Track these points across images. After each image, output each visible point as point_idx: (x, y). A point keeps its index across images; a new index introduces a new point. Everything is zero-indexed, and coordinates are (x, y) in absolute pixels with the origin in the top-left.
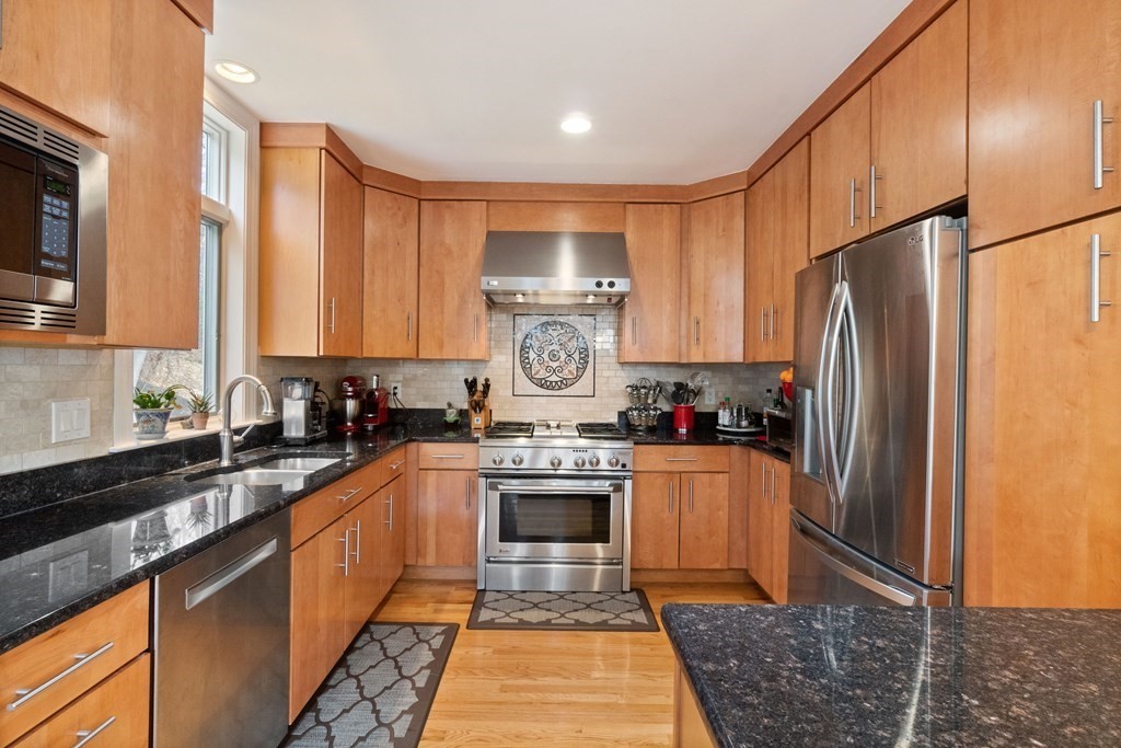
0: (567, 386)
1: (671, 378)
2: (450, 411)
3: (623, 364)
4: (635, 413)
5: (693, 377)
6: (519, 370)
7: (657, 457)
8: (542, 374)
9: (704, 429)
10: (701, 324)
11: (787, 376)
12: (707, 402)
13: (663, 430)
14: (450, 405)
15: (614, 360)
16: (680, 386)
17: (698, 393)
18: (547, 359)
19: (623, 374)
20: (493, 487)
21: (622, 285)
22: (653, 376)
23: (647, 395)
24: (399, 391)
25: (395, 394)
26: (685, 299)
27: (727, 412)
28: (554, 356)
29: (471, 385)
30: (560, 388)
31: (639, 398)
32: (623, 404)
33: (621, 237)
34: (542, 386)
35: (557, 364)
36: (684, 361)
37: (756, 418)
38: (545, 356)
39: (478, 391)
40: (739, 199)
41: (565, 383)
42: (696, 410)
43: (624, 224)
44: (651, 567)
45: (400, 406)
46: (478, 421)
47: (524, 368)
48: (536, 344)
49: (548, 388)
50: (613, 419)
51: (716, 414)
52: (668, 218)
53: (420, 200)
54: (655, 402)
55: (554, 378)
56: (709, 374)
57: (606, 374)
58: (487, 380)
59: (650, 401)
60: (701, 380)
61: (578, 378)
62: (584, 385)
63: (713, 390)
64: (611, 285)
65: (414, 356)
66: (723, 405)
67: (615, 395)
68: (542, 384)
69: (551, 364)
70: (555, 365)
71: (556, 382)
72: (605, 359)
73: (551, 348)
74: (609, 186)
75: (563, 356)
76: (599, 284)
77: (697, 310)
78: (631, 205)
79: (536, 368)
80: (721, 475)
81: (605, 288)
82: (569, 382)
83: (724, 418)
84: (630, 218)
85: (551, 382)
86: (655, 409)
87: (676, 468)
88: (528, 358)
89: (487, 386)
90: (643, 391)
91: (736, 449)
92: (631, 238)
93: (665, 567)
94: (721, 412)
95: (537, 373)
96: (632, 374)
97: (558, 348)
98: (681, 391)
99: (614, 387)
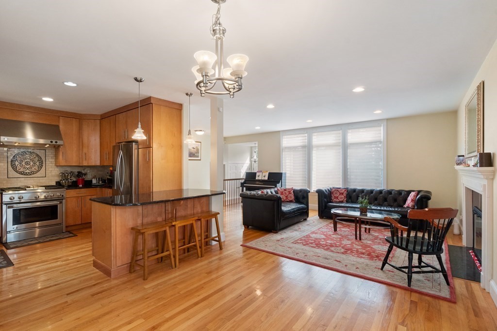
0: (33, 174)
1: (76, 170)
3: (57, 166)
4: (63, 181)
5: (84, 170)
6: (10, 168)
7: (73, 193)
8: (22, 170)
9: (88, 184)
10: (87, 155)
11: (111, 169)
12: (88, 177)
13: (74, 185)
15: (54, 165)
16: (79, 172)
17: (85, 174)
18: (24, 165)
19: (57, 169)
20: (9, 207)
21: (59, 143)
22: (69, 170)
23: (68, 175)
26: (81, 147)
28: (28, 163)
30: (30, 175)
31: (64, 176)
32: (58, 179)
33: (58, 126)
34: (22, 174)
35: (29, 166)
36: (81, 165)
37: (104, 181)
38: (23, 163)
40: (98, 122)
41: (32, 173)
42: (85, 179)
43: (59, 122)
44: (72, 224)
47: (13, 168)
48: (19, 159)
49: (25, 175)
50: (55, 184)
51: (91, 181)
52: (75, 124)
54: (71, 177)
55: (28, 171)
56: (89, 169)
57: (51, 169)
59: (69, 177)
60: (87, 171)
61: (38, 171)
62: (41, 173)
63: (90, 174)
64: (56, 142)
66: (94, 178)
67: (55, 176)
68: (21, 173)
69: (26, 166)
71: (29, 173)
72: (50, 165)
73: (26, 161)
74: (53, 110)
75: (31, 163)
76: (52, 142)
77: (85, 150)
78: (61, 117)
79: (19, 167)
80: (94, 196)
81: (54, 143)
82: (35, 172)
83: (94, 181)
84: (61, 121)
85: (26, 173)
86: (71, 180)
87: (80, 195)
88: (15, 164)
90: (67, 174)
91: (98, 189)
92: (62, 127)
93: (77, 224)
94: (93, 180)
95: (20, 169)
96: (61, 169)
97: (29, 161)
98: (80, 174)
99: (53, 174)
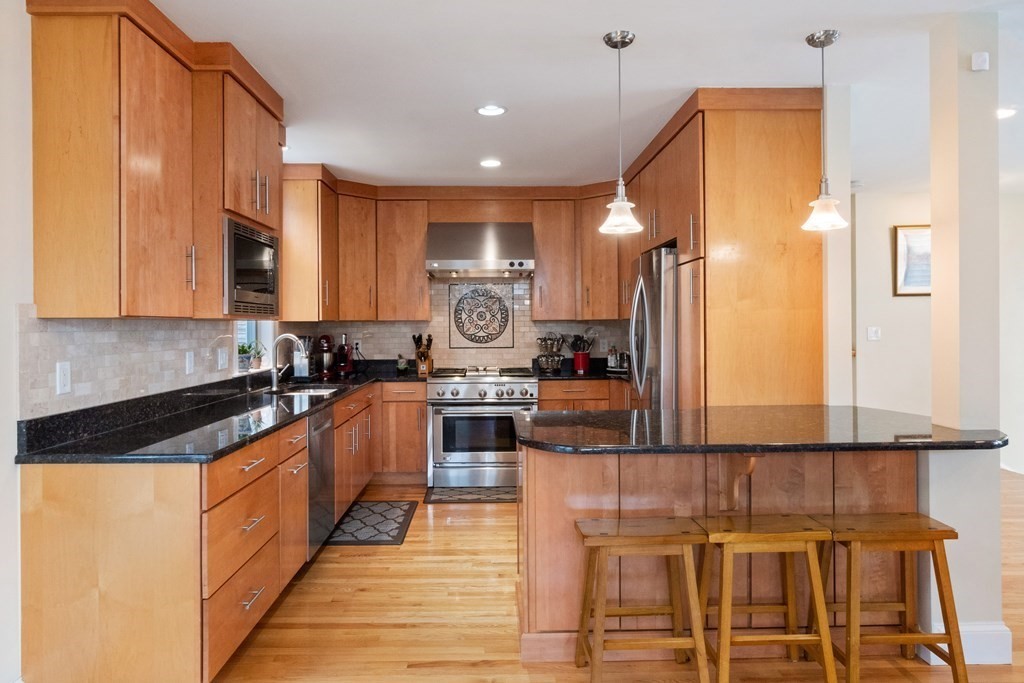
0: (492, 340)
1: (570, 332)
2: (401, 360)
3: (535, 322)
4: (544, 359)
5: (586, 332)
6: (454, 328)
7: (558, 389)
8: (472, 331)
9: (597, 369)
10: (590, 291)
12: (601, 350)
13: (565, 371)
14: (400, 357)
15: (528, 319)
16: (577, 338)
17: (592, 343)
18: (476, 319)
19: (535, 329)
20: (438, 412)
21: (530, 264)
22: (559, 331)
23: (552, 345)
24: (359, 346)
25: (357, 349)
26: (579, 272)
27: (613, 358)
28: (481, 316)
29: (418, 340)
30: (486, 342)
31: (546, 347)
32: (535, 353)
33: (530, 225)
34: (472, 340)
35: (483, 323)
36: (579, 318)
38: (474, 316)
39: (423, 345)
41: (490, 338)
42: (591, 357)
43: (532, 216)
45: (361, 358)
46: (423, 368)
47: (458, 326)
48: (467, 307)
49: (477, 342)
50: (529, 364)
51: (606, 360)
52: (565, 213)
53: (377, 200)
54: (559, 350)
55: (482, 334)
56: (602, 328)
57: (523, 329)
58: (430, 336)
59: (555, 350)
60: (594, 333)
61: (500, 333)
62: (505, 339)
63: (606, 341)
64: (521, 264)
65: (374, 319)
66: (611, 352)
67: (529, 346)
68: (472, 338)
69: (479, 322)
70: (482, 323)
71: (484, 337)
72: (522, 318)
73: (479, 310)
74: (519, 188)
75: (488, 316)
77: (587, 280)
78: (536, 203)
79: (467, 325)
80: (603, 402)
81: (516, 267)
82: (494, 337)
83: (611, 362)
84: (537, 212)
85: (479, 337)
86: (559, 356)
87: (571, 396)
88: (461, 318)
89: (430, 340)
90: (549, 342)
91: (613, 383)
92: (537, 227)
94: (609, 357)
95: (468, 330)
96: (543, 329)
97: (484, 310)
98: (578, 343)
99: (528, 340)
